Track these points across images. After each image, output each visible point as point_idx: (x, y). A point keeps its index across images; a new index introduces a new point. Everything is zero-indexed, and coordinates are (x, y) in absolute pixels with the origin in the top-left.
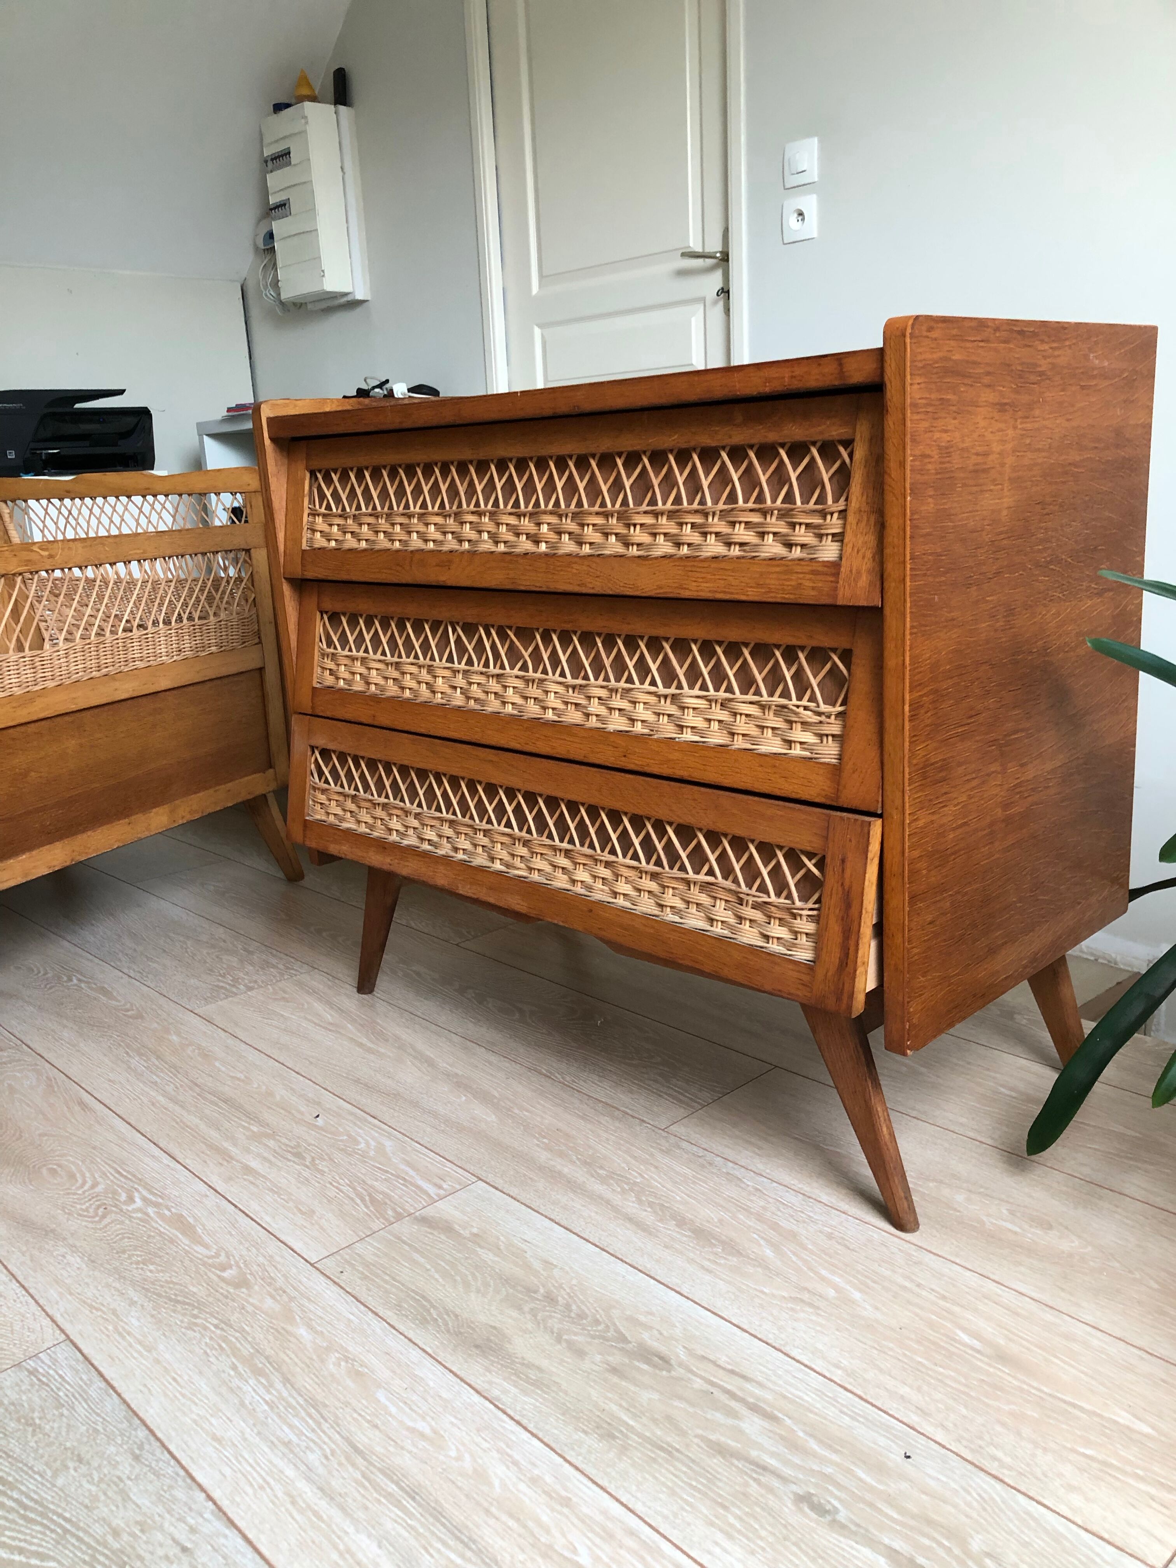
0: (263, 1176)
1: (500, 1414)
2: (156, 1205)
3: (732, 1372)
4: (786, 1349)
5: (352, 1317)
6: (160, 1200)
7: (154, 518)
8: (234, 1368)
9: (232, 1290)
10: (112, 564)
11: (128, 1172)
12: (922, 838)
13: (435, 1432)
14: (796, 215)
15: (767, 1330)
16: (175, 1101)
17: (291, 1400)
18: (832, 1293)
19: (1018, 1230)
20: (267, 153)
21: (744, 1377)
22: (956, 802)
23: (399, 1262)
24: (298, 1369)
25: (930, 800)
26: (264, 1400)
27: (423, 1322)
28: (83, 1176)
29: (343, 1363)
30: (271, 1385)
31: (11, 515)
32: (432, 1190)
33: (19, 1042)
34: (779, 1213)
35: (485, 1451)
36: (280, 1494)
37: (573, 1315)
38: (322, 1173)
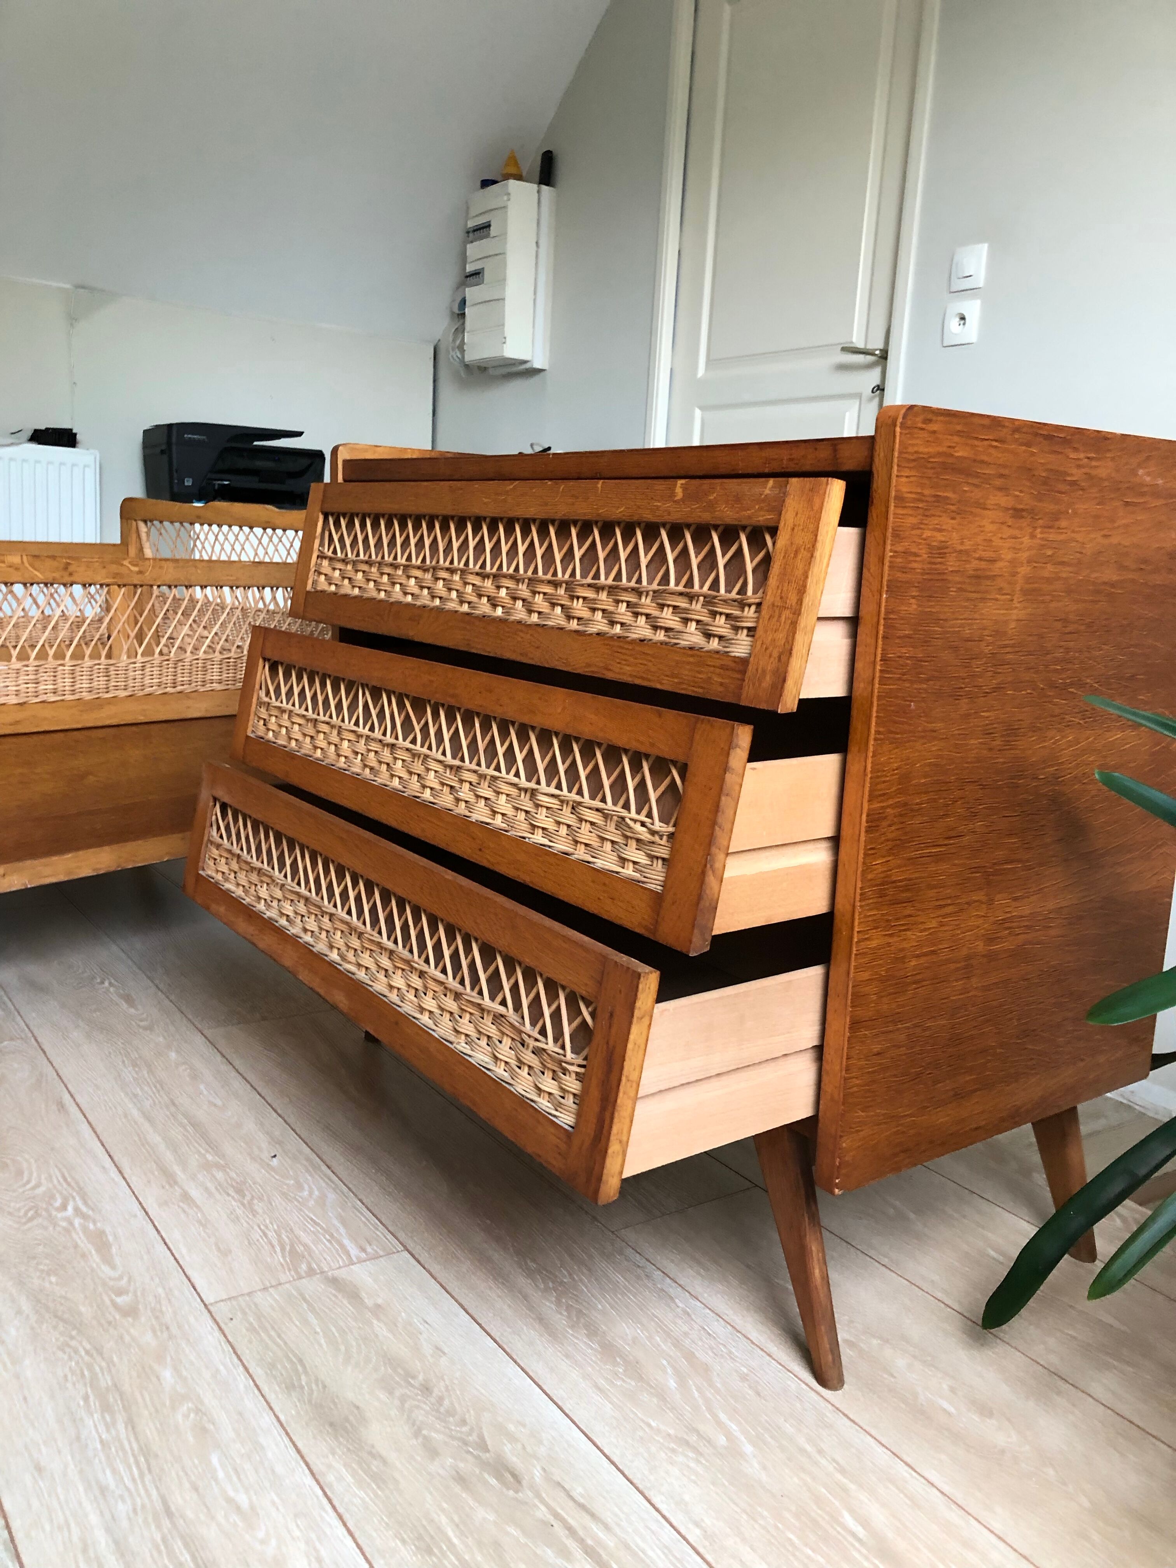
0: (198, 1207)
1: (325, 1501)
2: (84, 1216)
3: (582, 1507)
4: (650, 1494)
5: (221, 1368)
6: (90, 1213)
7: (271, 549)
8: (86, 1398)
9: (118, 1317)
10: (203, 587)
11: (73, 1179)
12: (874, 960)
13: (252, 1508)
14: (958, 319)
15: (637, 1469)
16: (149, 1119)
17: (126, 1443)
18: (722, 1440)
19: (952, 1410)
20: (471, 224)
21: (593, 1515)
22: (922, 927)
23: (291, 1319)
24: (146, 1413)
25: (888, 921)
26: (100, 1437)
27: (290, 1387)
28: (31, 1174)
29: (192, 1415)
30: (114, 1423)
31: (148, 534)
32: (354, 1251)
33: (30, 1035)
34: (700, 1343)
35: (293, 1538)
36: (75, 1539)
37: (442, 1410)
38: (254, 1213)
